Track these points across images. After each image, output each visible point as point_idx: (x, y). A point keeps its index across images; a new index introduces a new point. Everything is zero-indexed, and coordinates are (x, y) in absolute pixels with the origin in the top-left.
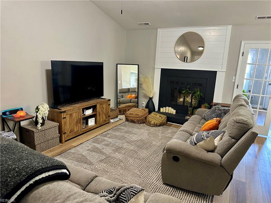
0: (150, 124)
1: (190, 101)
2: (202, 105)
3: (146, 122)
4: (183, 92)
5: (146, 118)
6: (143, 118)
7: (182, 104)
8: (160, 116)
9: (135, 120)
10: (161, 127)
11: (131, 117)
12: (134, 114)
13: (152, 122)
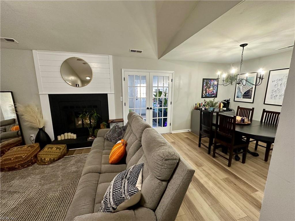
0: (44, 162)
1: (89, 122)
2: (101, 124)
3: (37, 162)
4: (80, 116)
5: (36, 156)
6: (32, 158)
7: (81, 127)
8: (57, 148)
9: (16, 165)
10: (61, 160)
11: (8, 164)
12: (12, 158)
13: (46, 160)
